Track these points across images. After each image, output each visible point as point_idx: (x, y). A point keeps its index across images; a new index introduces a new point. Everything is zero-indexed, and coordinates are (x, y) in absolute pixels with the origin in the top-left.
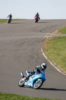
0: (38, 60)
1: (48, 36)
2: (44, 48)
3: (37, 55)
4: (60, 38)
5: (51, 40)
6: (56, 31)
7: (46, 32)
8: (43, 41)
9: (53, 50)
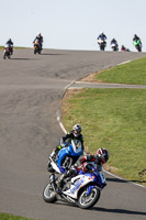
0: (48, 138)
1: (72, 86)
2: (63, 113)
3: (48, 127)
4: (98, 91)
5: (80, 96)
6: (92, 76)
7: (69, 77)
8: (61, 97)
9: (82, 118)
